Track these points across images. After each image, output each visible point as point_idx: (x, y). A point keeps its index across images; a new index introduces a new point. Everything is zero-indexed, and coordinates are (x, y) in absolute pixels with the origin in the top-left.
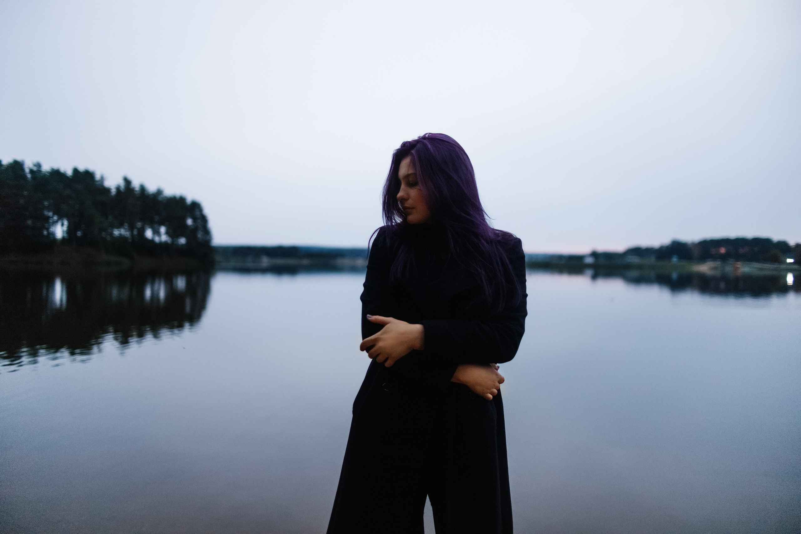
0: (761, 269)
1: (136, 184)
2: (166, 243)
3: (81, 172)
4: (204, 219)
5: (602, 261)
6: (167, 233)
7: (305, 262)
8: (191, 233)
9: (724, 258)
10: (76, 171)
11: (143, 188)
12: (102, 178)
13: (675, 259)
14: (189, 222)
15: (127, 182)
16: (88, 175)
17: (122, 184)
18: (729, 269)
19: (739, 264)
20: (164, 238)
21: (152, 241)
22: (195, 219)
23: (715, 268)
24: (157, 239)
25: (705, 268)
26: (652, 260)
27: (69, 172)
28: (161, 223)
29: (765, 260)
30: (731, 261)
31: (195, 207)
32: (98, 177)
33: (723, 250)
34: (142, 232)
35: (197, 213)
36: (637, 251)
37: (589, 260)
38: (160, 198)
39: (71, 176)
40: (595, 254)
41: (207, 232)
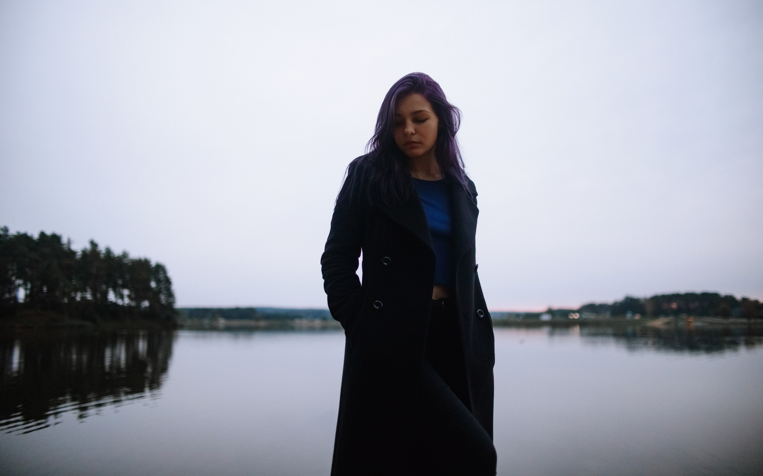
0: (711, 323)
1: (102, 248)
2: (129, 307)
3: (49, 236)
4: (168, 281)
5: (558, 319)
6: (129, 296)
7: (262, 323)
8: (154, 296)
9: (676, 313)
10: (43, 235)
11: (108, 252)
12: (69, 242)
13: (629, 316)
14: (153, 284)
15: (94, 245)
16: (56, 238)
17: (88, 247)
18: (681, 324)
19: (691, 319)
20: (127, 301)
21: (115, 304)
22: (158, 281)
23: (668, 323)
24: (120, 302)
25: (659, 323)
26: (607, 316)
27: (36, 236)
28: (124, 286)
29: (716, 315)
30: (684, 316)
31: (160, 269)
32: (64, 240)
33: (674, 306)
34: (105, 294)
35: (161, 276)
36: (591, 308)
37: (546, 318)
38: (125, 261)
39: (37, 240)
40: (550, 312)
41: (170, 295)
